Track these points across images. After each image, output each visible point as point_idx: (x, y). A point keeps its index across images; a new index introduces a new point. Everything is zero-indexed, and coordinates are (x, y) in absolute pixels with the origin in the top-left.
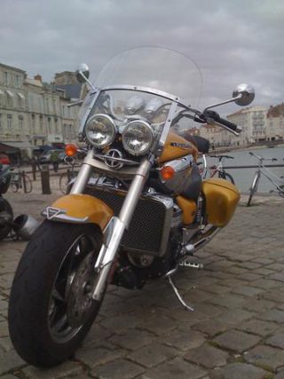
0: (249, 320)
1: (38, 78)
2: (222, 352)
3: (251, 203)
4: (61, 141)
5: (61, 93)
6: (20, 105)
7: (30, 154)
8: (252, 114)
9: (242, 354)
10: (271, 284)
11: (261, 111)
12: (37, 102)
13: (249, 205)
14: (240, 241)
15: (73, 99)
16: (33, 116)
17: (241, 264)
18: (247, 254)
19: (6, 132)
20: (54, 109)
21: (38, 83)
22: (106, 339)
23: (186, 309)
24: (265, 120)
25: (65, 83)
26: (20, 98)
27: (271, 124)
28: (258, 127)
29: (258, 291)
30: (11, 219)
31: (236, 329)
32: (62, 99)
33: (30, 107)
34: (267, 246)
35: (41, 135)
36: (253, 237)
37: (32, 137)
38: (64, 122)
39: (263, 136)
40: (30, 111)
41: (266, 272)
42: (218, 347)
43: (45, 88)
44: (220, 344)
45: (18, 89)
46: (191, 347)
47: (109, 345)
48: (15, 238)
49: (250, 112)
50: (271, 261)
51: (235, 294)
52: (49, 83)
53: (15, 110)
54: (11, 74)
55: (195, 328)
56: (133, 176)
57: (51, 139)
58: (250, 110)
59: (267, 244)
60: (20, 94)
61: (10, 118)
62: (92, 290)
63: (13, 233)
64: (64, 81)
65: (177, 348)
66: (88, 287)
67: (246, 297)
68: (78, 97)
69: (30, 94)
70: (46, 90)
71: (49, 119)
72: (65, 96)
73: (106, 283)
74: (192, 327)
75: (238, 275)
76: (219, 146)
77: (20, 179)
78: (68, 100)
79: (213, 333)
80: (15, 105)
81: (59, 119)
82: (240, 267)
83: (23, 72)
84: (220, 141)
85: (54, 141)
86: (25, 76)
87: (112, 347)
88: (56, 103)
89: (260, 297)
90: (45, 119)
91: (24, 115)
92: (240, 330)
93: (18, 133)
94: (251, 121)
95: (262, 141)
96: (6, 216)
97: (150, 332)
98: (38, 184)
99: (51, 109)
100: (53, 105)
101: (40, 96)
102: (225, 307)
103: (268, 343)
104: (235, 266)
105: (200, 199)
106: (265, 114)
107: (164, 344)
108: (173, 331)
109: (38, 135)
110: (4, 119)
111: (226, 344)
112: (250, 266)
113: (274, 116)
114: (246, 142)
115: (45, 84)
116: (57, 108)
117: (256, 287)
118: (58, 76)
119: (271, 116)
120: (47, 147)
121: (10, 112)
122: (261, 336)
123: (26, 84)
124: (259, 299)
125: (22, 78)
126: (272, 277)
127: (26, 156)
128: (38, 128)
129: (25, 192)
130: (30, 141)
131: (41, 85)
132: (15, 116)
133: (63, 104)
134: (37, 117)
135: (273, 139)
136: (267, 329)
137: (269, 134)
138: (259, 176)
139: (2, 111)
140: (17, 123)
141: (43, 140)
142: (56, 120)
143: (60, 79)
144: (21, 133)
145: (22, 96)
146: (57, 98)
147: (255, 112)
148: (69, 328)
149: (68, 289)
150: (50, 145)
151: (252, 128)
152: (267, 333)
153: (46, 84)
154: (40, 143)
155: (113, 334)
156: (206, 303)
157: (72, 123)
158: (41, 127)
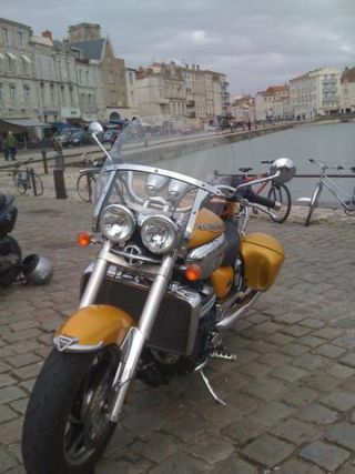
0: (285, 420)
1: (47, 34)
2: (250, 466)
3: (311, 219)
4: (78, 115)
5: (76, 54)
6: (25, 70)
7: (40, 134)
8: (323, 78)
9: (272, 469)
10: (318, 362)
11: (333, 75)
12: (46, 67)
13: (308, 223)
14: (290, 288)
15: (93, 61)
16: (42, 85)
17: (287, 330)
18: (297, 312)
19: (9, 106)
20: (69, 75)
21: (47, 41)
22: (129, 445)
23: (217, 402)
24: (339, 86)
25: (82, 40)
26: (24, 62)
27: (346, 91)
28: (330, 95)
29: (301, 374)
30: (18, 261)
31: (269, 434)
32: (78, 61)
33: (38, 72)
34: (321, 298)
35: (53, 109)
36: (305, 281)
37: (41, 112)
38: (81, 91)
39: (335, 107)
40: (38, 78)
41: (315, 342)
42: (247, 459)
43: (57, 47)
44: (250, 457)
45: (22, 50)
46: (219, 459)
47: (130, 455)
48: (25, 281)
49: (318, 76)
50: (322, 324)
51: (274, 377)
52: (61, 41)
53: (19, 78)
54: (13, 31)
55: (225, 431)
56: (155, 276)
57: (66, 113)
58: (320, 72)
59: (321, 294)
60: (25, 57)
61: (13, 88)
62: (110, 411)
63: (22, 276)
64: (80, 36)
65: (204, 461)
66: (106, 406)
67: (286, 383)
68: (98, 58)
69: (36, 56)
70: (58, 50)
71: (62, 88)
72: (82, 58)
73: (125, 402)
74: (222, 430)
75: (282, 346)
76: (279, 119)
77: (28, 179)
78: (86, 62)
79: (244, 441)
80: (19, 71)
81: (75, 88)
82: (285, 334)
83: (28, 28)
84: (281, 114)
85: (69, 116)
86: (31, 33)
87: (135, 458)
88: (70, 66)
89: (303, 383)
90: (57, 88)
91: (30, 83)
92: (274, 436)
93: (23, 107)
94: (321, 87)
95: (334, 114)
96: (13, 259)
97: (174, 436)
98: (50, 180)
99: (65, 75)
100: (67, 69)
101: (50, 58)
102: (260, 399)
103: (301, 455)
104: (280, 331)
105: (239, 262)
106: (338, 77)
107: (190, 455)
108: (200, 435)
109: (49, 109)
110: (6, 90)
111: (256, 457)
112: (297, 331)
113: (350, 81)
114: (313, 115)
115: (56, 43)
116: (73, 74)
117: (299, 367)
118: (73, 29)
119: (346, 81)
120: (61, 124)
121: (14, 81)
122: (295, 444)
123: (32, 44)
124: (301, 386)
125: (27, 35)
126: (320, 350)
127: (35, 136)
128: (48, 99)
129: (35, 194)
130: (39, 118)
131: (51, 44)
132: (19, 84)
133: (79, 67)
134: (47, 85)
135: (348, 110)
136: (303, 435)
137: (343, 105)
138: (321, 189)
139: (3, 80)
140: (22, 93)
141: (56, 114)
142: (71, 89)
143: (76, 33)
144: (26, 107)
145: (27, 59)
146: (72, 59)
147: (326, 75)
148: (83, 449)
149: (84, 410)
150: (64, 121)
151: (321, 96)
152: (302, 440)
153: (58, 42)
154: (51, 119)
155: (136, 439)
156: (241, 392)
157: (92, 93)
158: (52, 99)
